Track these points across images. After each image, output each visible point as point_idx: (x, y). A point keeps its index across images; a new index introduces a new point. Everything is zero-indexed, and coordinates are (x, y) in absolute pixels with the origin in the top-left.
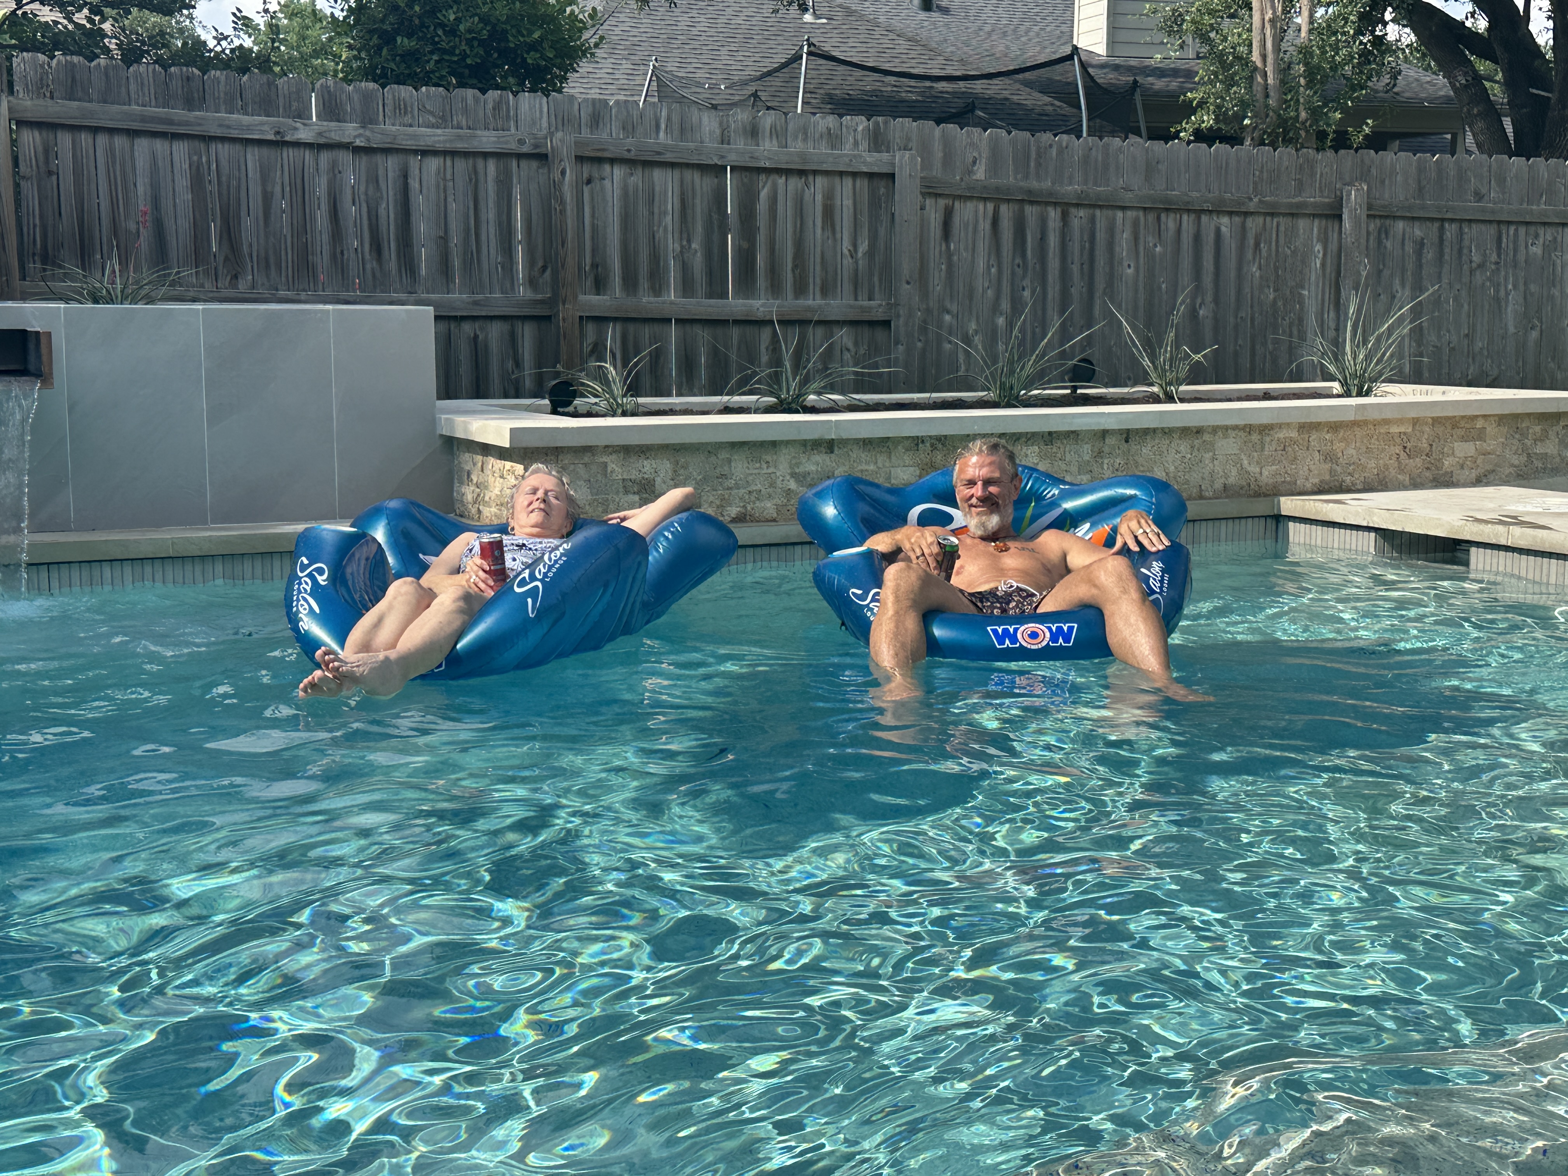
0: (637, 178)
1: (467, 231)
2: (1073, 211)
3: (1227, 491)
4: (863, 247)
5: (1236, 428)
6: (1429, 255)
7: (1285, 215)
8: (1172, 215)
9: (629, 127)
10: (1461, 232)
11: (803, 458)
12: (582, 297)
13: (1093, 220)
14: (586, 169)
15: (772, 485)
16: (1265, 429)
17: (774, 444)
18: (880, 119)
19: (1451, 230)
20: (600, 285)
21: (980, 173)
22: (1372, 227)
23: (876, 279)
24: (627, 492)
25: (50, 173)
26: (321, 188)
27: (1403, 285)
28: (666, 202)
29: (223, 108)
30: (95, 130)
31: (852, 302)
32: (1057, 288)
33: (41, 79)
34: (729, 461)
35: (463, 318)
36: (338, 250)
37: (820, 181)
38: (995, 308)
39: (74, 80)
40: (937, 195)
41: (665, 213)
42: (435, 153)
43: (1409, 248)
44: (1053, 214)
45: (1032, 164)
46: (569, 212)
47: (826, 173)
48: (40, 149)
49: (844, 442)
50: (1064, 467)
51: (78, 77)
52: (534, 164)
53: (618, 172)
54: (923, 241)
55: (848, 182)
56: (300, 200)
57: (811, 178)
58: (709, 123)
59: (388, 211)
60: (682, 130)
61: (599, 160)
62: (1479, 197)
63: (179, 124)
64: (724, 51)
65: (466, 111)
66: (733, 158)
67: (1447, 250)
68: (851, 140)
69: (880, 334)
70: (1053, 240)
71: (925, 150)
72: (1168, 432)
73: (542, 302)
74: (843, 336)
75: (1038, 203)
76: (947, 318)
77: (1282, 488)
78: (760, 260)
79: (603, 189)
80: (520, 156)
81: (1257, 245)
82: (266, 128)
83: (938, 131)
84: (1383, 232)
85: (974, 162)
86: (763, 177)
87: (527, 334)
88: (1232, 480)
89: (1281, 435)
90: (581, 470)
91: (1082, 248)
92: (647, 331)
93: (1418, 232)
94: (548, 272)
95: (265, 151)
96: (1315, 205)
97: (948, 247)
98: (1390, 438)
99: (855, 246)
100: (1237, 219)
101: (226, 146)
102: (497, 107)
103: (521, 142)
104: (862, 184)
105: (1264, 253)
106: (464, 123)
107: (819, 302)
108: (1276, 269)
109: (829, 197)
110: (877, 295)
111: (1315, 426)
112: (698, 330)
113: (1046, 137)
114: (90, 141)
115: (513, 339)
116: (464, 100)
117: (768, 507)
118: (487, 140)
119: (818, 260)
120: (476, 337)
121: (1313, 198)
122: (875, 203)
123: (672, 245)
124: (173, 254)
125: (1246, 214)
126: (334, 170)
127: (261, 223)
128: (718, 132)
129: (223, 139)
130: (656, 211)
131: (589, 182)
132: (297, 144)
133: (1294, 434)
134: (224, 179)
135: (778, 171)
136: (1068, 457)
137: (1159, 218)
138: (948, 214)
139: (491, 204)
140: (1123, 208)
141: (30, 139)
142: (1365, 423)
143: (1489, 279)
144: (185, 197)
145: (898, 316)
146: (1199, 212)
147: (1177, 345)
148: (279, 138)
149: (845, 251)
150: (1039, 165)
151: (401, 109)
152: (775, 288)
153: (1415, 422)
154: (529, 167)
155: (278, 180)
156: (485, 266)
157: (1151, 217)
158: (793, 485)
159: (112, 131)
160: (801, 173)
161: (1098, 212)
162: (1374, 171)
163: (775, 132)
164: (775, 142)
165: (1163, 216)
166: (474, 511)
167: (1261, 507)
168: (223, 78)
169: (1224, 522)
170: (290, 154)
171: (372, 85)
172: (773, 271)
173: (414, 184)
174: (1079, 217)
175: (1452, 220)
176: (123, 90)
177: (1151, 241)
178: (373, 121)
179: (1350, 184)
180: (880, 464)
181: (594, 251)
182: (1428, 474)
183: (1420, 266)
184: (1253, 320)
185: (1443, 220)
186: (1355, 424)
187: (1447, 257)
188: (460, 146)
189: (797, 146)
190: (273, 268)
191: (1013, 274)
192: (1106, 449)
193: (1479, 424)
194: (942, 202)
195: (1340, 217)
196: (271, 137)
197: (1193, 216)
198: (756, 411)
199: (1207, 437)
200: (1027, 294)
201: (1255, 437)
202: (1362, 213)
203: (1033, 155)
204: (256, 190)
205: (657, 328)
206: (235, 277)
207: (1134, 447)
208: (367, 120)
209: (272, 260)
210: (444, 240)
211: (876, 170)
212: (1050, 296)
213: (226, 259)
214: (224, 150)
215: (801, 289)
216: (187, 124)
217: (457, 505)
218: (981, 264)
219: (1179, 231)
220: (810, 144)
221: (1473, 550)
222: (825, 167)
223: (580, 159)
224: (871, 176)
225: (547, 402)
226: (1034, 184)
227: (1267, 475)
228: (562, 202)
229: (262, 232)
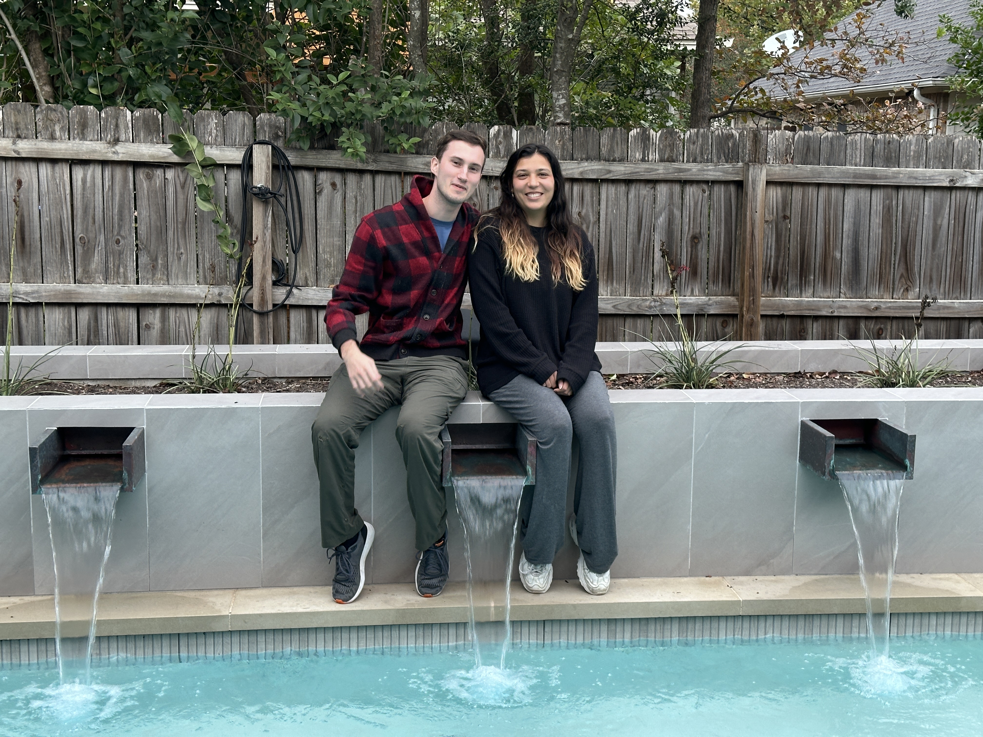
25: (785, 217)
29: (912, 163)
33: (786, 149)
39: (808, 149)
48: (780, 200)
51: (812, 147)
56: (961, 229)
63: (880, 178)
82: (944, 177)
95: (940, 194)
101: (911, 192)
114: (815, 193)
127: (930, 248)
129: (909, 187)
132: (964, 189)
134: (907, 217)
141: (774, 194)
144: (877, 231)
148: (952, 184)
155: (946, 216)
168: (915, 141)
170: (957, 196)
176: (842, 154)
190: (935, 282)
196: (946, 184)
204: (928, 224)
206: (907, 290)
209: (934, 277)
213: (902, 276)
214: (909, 195)
229: (930, 254)
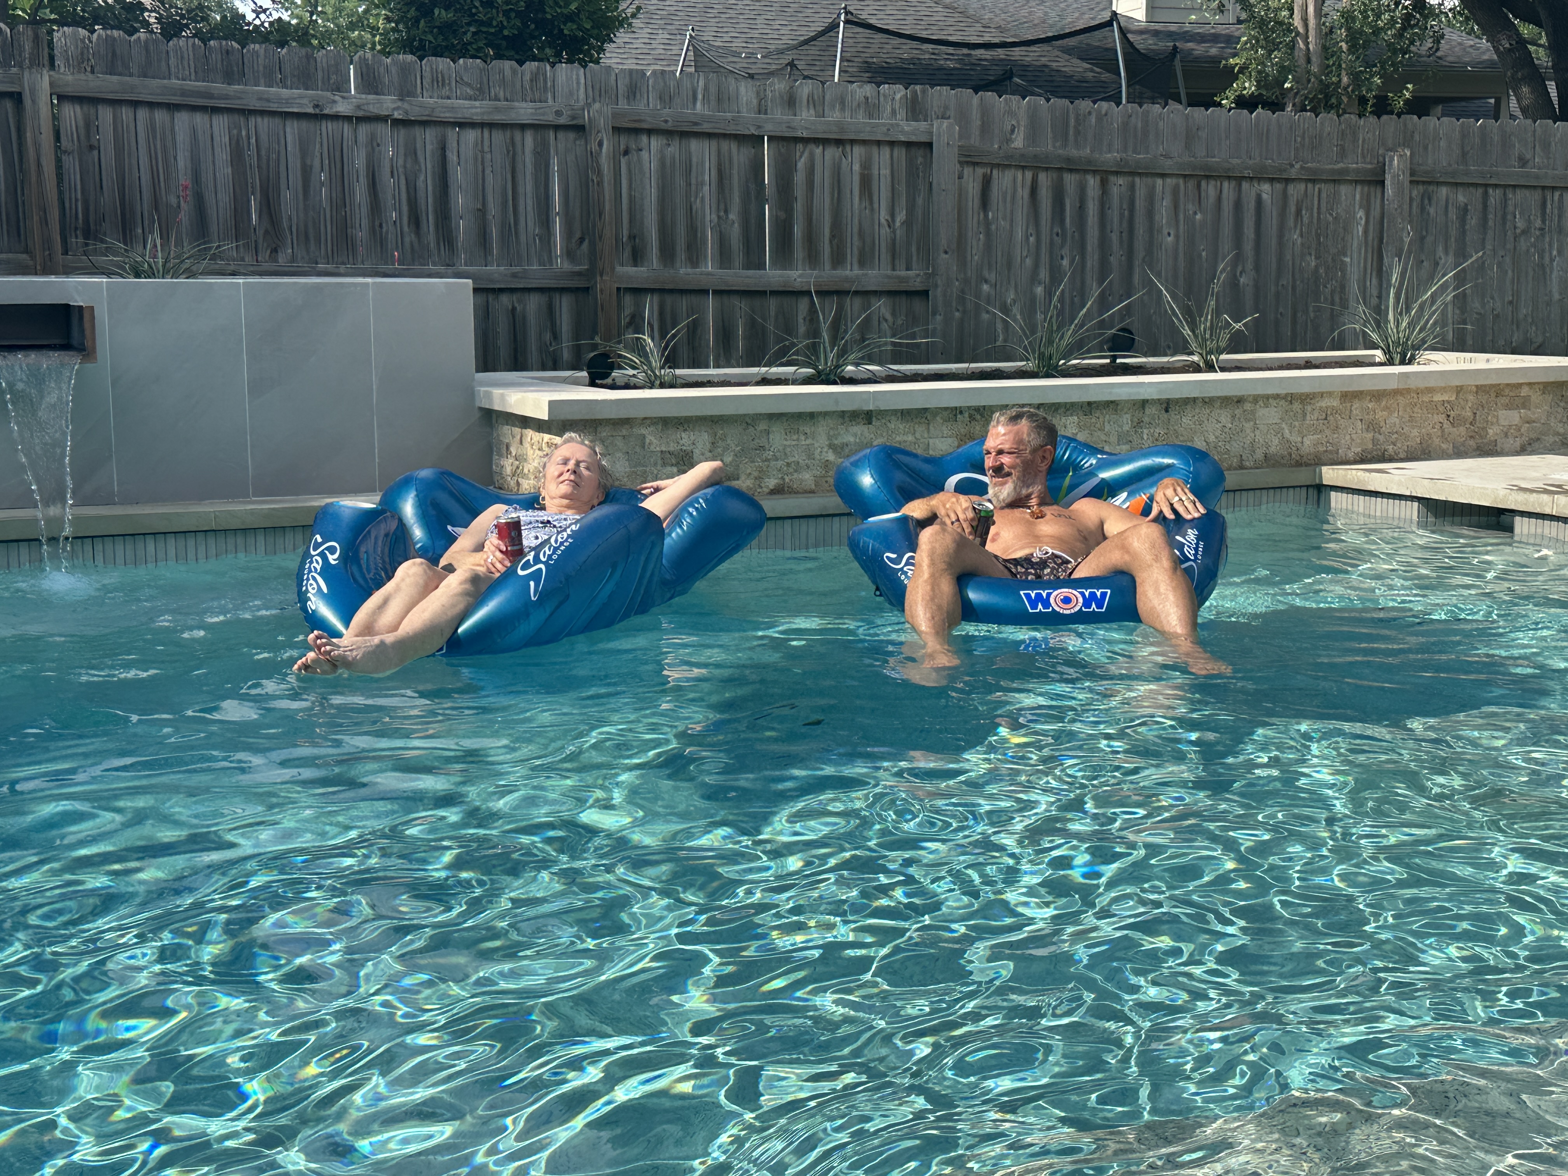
0: (674, 149)
1: (505, 203)
2: (1112, 179)
3: (1269, 461)
4: (901, 217)
5: (1277, 397)
6: (1473, 221)
7: (1326, 181)
8: (1212, 183)
9: (666, 98)
10: (1505, 199)
11: (842, 429)
12: (619, 269)
13: (1132, 187)
14: (624, 140)
15: (810, 456)
16: (1306, 399)
17: (812, 416)
18: (918, 88)
19: (1495, 195)
20: (637, 256)
21: (1018, 142)
22: (1415, 193)
23: (914, 249)
24: (664, 465)
25: (91, 147)
26: (359, 161)
27: (1447, 253)
28: (703, 173)
29: (262, 81)
30: (135, 104)
31: (889, 272)
32: (1096, 257)
33: (82, 54)
34: (768, 433)
35: (501, 290)
36: (377, 223)
37: (858, 150)
38: (1034, 278)
39: (114, 54)
40: (975, 164)
41: (703, 183)
42: (473, 125)
43: (1453, 215)
44: (1092, 182)
45: (1071, 132)
46: (606, 185)
47: (864, 142)
48: (81, 123)
49: (882, 414)
50: (1103, 437)
51: (118, 52)
52: (572, 135)
53: (655, 143)
54: (961, 211)
55: (886, 151)
56: (339, 172)
57: (848, 148)
58: (746, 92)
59: (426, 183)
60: (719, 100)
61: (636, 131)
62: (1523, 162)
63: (219, 98)
64: (760, 20)
65: (503, 82)
66: (769, 128)
67: (1491, 216)
68: (889, 109)
69: (918, 305)
70: (1092, 209)
71: (963, 118)
72: (1208, 402)
73: (579, 274)
74: (881, 306)
75: (1077, 171)
76: (985, 287)
77: (1324, 458)
78: (798, 231)
79: (640, 160)
80: (557, 128)
81: (1298, 212)
82: (305, 101)
83: (976, 99)
84: (1427, 197)
85: (1013, 131)
86: (800, 146)
87: (565, 306)
88: (1273, 450)
89: (1324, 403)
90: (619, 442)
91: (1122, 215)
92: (684, 303)
93: (1461, 199)
94: (585, 244)
95: (304, 124)
96: (1357, 171)
97: (986, 216)
98: (1433, 407)
99: (893, 215)
100: (1278, 186)
101: (266, 120)
102: (534, 78)
103: (558, 113)
104: (900, 153)
105: (1306, 220)
106: (502, 94)
107: (857, 272)
108: (1318, 236)
109: (866, 166)
110: (914, 265)
111: (1358, 395)
112: (736, 301)
113: (1085, 105)
114: (131, 115)
115: (550, 310)
116: (501, 71)
117: (807, 478)
118: (524, 111)
119: (856, 230)
120: (514, 309)
121: (1355, 164)
122: (912, 173)
123: (709, 216)
124: (213, 228)
125: (1287, 181)
126: (373, 144)
127: (301, 197)
128: (755, 102)
129: (262, 113)
130: (693, 181)
131: (626, 152)
132: (336, 117)
133: (1335, 403)
134: (263, 153)
135: (816, 141)
136: (1107, 428)
137: (1199, 186)
138: (986, 183)
139: (529, 177)
140: (1163, 176)
141: (71, 114)
142: (1408, 391)
143: (1534, 245)
144: (225, 171)
145: (936, 286)
146: (1240, 179)
147: (1218, 313)
148: (317, 111)
149: (883, 221)
150: (1077, 133)
151: (439, 81)
152: (813, 258)
153: (1459, 390)
154: (566, 139)
155: (317, 154)
156: (523, 238)
157: (1191, 184)
158: (831, 457)
159: (151, 105)
160: (839, 142)
161: (1137, 180)
162: (1417, 137)
163: (812, 101)
164: (812, 112)
165: (1203, 183)
166: (513, 483)
167: (1302, 477)
168: (262, 52)
169: (1264, 492)
170: (328, 127)
171: (410, 57)
172: (810, 239)
173: (452, 157)
174: (1118, 184)
175: (1496, 186)
176: (163, 64)
177: (1191, 208)
178: (411, 94)
179: (1393, 150)
180: (918, 435)
181: (631, 221)
182: (1472, 443)
183: (1464, 232)
184: (1294, 288)
185: (1486, 186)
186: (1396, 392)
187: (1491, 223)
188: (498, 118)
189: (834, 116)
190: (312, 242)
191: (1052, 243)
192: (1146, 419)
193: (1525, 392)
194: (980, 171)
195: (1382, 183)
196: (310, 110)
197: (1233, 183)
198: (795, 382)
199: (1248, 406)
200: (1065, 262)
201: (1297, 406)
202: (1405, 179)
203: (1072, 122)
204: (295, 163)
205: (695, 299)
206: (275, 251)
207: (1173, 415)
208: (405, 93)
209: (311, 235)
210: (482, 212)
211: (913, 139)
212: (1089, 264)
213: (266, 232)
214: (263, 124)
215: (838, 260)
216: (226, 97)
217: (496, 478)
218: (1019, 234)
219: (1219, 199)
220: (847, 113)
221: (1518, 520)
222: (862, 136)
223: (617, 130)
224: (909, 145)
225: (585, 374)
226: (1074, 153)
227: (1308, 444)
228: (599, 173)
229: (301, 205)
